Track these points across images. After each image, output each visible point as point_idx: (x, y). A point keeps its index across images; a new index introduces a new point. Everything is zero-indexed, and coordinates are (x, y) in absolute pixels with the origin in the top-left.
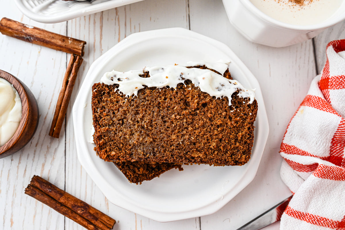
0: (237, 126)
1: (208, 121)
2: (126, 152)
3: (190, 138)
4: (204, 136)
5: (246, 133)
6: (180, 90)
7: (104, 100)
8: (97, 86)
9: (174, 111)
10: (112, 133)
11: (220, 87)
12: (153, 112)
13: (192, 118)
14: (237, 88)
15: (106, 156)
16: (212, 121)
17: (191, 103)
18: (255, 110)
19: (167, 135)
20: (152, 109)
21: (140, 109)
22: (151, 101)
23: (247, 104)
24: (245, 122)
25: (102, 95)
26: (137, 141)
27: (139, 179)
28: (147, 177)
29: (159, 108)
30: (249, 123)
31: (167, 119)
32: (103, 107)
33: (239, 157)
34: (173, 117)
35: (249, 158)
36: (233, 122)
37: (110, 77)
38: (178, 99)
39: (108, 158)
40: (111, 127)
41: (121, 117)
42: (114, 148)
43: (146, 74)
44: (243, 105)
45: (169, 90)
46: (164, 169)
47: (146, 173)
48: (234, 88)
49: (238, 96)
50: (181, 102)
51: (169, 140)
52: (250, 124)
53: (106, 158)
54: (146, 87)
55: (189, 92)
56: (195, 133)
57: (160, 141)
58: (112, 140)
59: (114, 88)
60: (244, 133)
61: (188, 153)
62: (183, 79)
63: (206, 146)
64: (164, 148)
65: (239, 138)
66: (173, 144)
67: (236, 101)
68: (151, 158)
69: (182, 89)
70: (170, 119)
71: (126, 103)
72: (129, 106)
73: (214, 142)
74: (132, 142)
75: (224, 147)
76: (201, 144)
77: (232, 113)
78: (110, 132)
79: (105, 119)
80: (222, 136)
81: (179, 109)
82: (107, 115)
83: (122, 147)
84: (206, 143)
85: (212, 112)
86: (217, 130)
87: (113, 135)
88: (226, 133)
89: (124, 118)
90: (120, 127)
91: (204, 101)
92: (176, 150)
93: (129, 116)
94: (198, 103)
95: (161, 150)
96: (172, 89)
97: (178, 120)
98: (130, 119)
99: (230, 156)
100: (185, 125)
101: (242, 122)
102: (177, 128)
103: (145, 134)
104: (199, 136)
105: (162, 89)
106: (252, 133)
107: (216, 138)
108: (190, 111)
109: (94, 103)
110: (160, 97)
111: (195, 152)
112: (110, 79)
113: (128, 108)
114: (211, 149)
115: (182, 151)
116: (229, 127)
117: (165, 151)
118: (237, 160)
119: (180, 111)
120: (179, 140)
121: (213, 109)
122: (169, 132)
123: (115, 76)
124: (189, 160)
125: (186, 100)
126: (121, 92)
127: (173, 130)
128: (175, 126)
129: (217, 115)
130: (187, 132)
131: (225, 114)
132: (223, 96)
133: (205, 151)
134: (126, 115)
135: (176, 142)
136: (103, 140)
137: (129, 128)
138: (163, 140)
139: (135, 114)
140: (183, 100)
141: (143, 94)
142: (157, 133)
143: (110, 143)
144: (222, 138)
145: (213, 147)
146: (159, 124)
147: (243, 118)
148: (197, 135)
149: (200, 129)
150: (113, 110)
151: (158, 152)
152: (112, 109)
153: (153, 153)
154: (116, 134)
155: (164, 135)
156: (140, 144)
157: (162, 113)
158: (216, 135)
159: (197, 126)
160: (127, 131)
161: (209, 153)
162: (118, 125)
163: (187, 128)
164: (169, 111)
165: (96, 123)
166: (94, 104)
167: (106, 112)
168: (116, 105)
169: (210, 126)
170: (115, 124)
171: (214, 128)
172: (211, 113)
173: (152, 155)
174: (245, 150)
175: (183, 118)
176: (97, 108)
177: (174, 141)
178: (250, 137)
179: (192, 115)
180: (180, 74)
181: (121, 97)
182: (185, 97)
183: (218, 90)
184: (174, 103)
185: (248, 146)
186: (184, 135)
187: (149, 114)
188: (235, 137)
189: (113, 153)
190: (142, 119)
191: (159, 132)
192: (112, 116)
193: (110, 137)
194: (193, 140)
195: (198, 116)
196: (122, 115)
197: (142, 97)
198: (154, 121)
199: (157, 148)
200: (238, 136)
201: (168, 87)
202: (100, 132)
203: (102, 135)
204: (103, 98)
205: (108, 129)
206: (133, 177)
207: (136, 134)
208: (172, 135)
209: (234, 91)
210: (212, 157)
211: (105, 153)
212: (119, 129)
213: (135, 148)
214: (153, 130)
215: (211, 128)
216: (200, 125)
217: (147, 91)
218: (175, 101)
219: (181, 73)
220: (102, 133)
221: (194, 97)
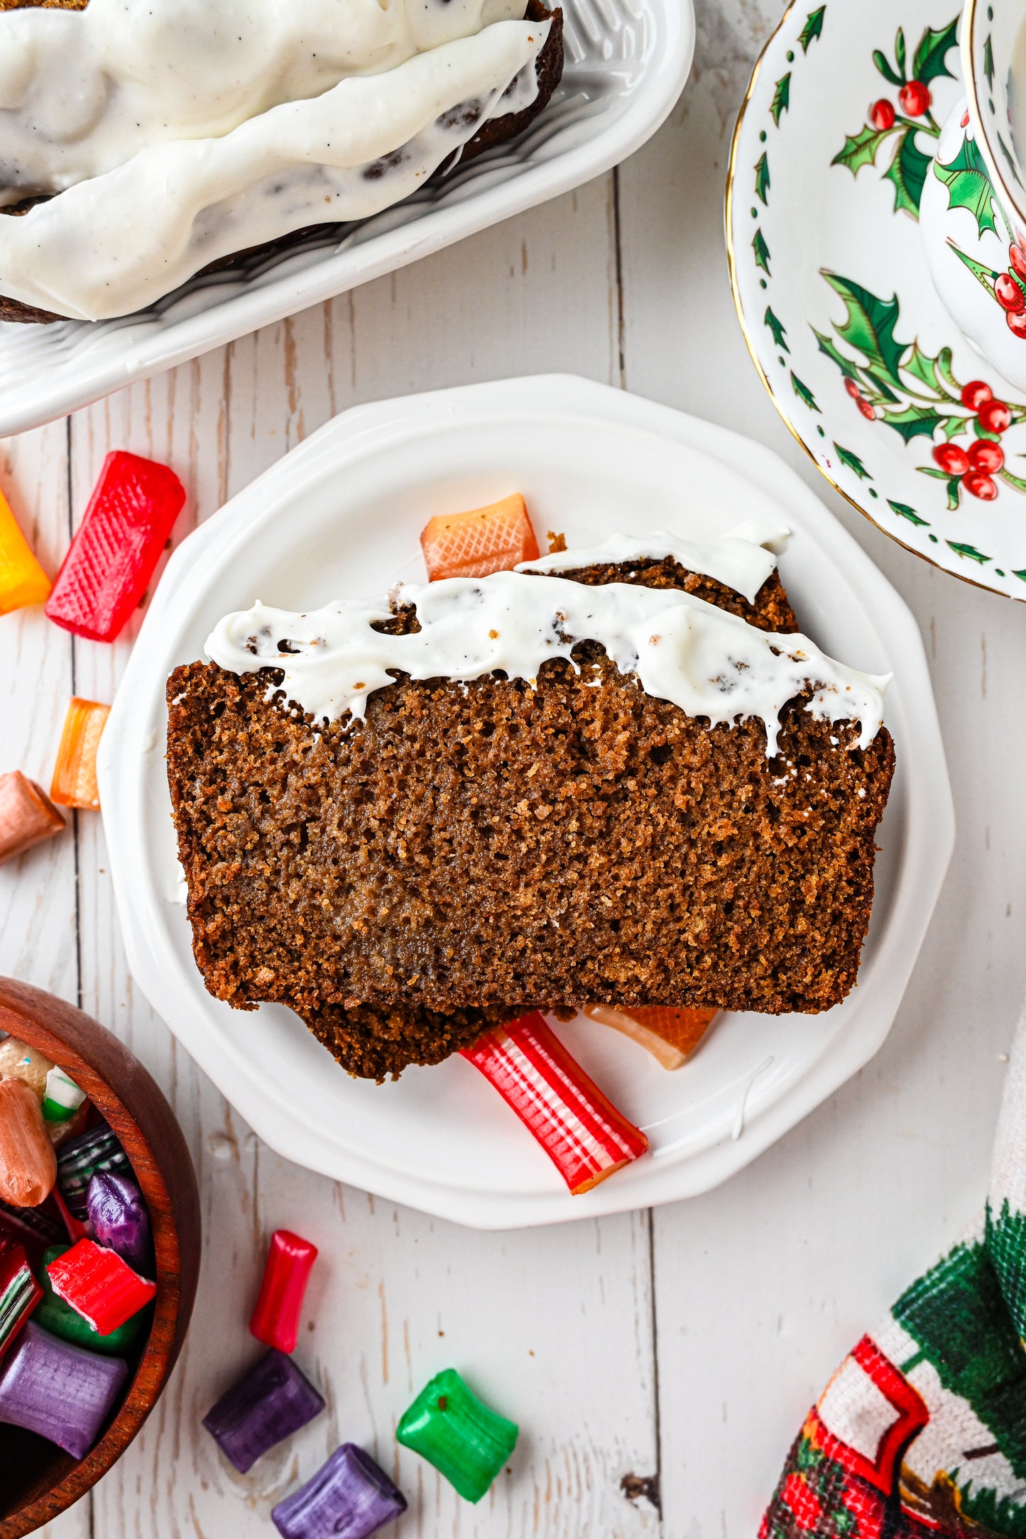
0: (801, 846)
1: (673, 823)
2: (319, 966)
3: (597, 901)
4: (655, 891)
5: (840, 876)
6: (552, 685)
7: (220, 738)
8: (186, 679)
9: (526, 783)
10: (256, 886)
11: (731, 672)
12: (436, 790)
13: (604, 812)
14: (806, 680)
15: (232, 989)
16: (693, 824)
17: (600, 748)
18: (882, 776)
19: (497, 891)
20: (430, 775)
21: (379, 776)
22: (427, 740)
23: (847, 748)
24: (837, 826)
25: (214, 718)
26: (366, 921)
27: (388, 1063)
28: (421, 1053)
29: (460, 770)
30: (854, 833)
31: (496, 819)
32: (218, 772)
33: (808, 979)
34: (519, 812)
35: (851, 980)
36: (783, 830)
37: (241, 638)
38: (546, 728)
39: (245, 996)
40: (252, 863)
41: (296, 814)
42: (268, 952)
43: (404, 616)
44: (831, 753)
45: (505, 689)
46: (494, 1019)
47: (417, 1036)
48: (792, 679)
49: (810, 714)
50: (557, 743)
51: (504, 912)
52: (857, 835)
53: (235, 995)
54: (401, 677)
55: (594, 699)
56: (616, 878)
57: (466, 916)
58: (261, 918)
59: (262, 686)
60: (829, 876)
61: (589, 965)
62: (565, 638)
63: (665, 936)
64: (485, 947)
65: (810, 900)
66: (521, 928)
67: (800, 735)
68: (430, 992)
69: (563, 682)
70: (508, 819)
71: (319, 752)
72: (332, 764)
73: (700, 914)
74: (343, 923)
75: (741, 939)
76: (644, 927)
77: (779, 788)
78: (248, 885)
79: (224, 827)
80: (736, 889)
81: (546, 776)
82: (236, 809)
83: (304, 945)
84: (664, 922)
85: (693, 785)
86: (714, 864)
87: (262, 896)
88: (752, 876)
89: (308, 820)
90: (294, 857)
91: (658, 739)
92: (535, 951)
93: (330, 808)
94: (632, 747)
95: (469, 954)
96: (520, 685)
97: (543, 822)
98: (336, 821)
99: (769, 976)
100: (573, 844)
101: (823, 828)
102: (538, 856)
103: (400, 889)
104: (634, 889)
105: (473, 684)
106: (864, 877)
107: (709, 898)
108: (596, 783)
109: (176, 758)
110: (467, 722)
111: (616, 959)
112: (242, 648)
113: (324, 775)
114: (687, 946)
115: (563, 956)
116: (766, 850)
117: (486, 960)
118: (799, 989)
119: (552, 781)
120: (548, 910)
121: (698, 770)
122: (506, 876)
123: (266, 631)
124: (590, 992)
125: (578, 734)
126: (293, 704)
127: (524, 866)
128: (530, 851)
129: (716, 799)
130: (582, 876)
131: (747, 793)
132: (742, 715)
133: (659, 955)
134: (318, 803)
135: (535, 920)
136: (218, 918)
137: (329, 861)
138: (477, 911)
139: (358, 801)
140: (565, 732)
141: (390, 712)
142: (453, 880)
143: (252, 930)
144: (733, 900)
145: (697, 937)
146: (460, 844)
147: (830, 810)
148: (625, 887)
149: (641, 863)
150: (261, 785)
151: (457, 965)
152: (257, 778)
153: (434, 968)
154: (276, 889)
155: (483, 889)
156: (379, 933)
157: (472, 796)
158: (710, 885)
159: (625, 846)
160: (324, 875)
161: (677, 964)
162: (285, 851)
163: (582, 858)
164: (507, 785)
165: (190, 843)
166: (175, 763)
167: (228, 796)
168: (273, 761)
169: (684, 849)
170: (269, 845)
171: (699, 857)
172: (688, 790)
173: (433, 977)
174: (834, 952)
175: (567, 812)
176: (192, 778)
177: (527, 917)
178: (857, 893)
179: (605, 798)
180: (551, 617)
181: (293, 727)
182: (574, 717)
183: (721, 686)
184: (528, 747)
185: (849, 932)
186: (568, 889)
187: (419, 800)
188: (793, 895)
189: (265, 974)
190: (387, 821)
191: (461, 875)
192: (257, 812)
193: (249, 904)
194: (608, 909)
195: (634, 802)
196: (298, 808)
197: (387, 722)
198: (440, 830)
199: (456, 947)
200: (803, 889)
201: (500, 674)
202: (208, 886)
203: (215, 897)
204: (218, 730)
205: (240, 870)
206: (360, 1053)
207: (364, 888)
208: (516, 887)
209: (790, 690)
210: (689, 980)
211: (232, 977)
212: (287, 866)
213: (358, 950)
214: (434, 867)
215: (686, 855)
216: (638, 843)
217: (409, 698)
218: (533, 740)
219: (559, 614)
220: (214, 887)
221: (616, 717)
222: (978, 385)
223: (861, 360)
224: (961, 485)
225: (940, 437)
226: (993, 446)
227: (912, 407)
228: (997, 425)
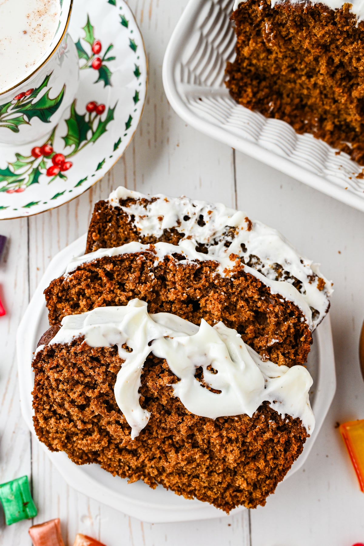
222: (33, 150)
223: (5, 183)
224: (62, 173)
225: (44, 171)
226: (57, 155)
227: (29, 175)
228: (50, 151)
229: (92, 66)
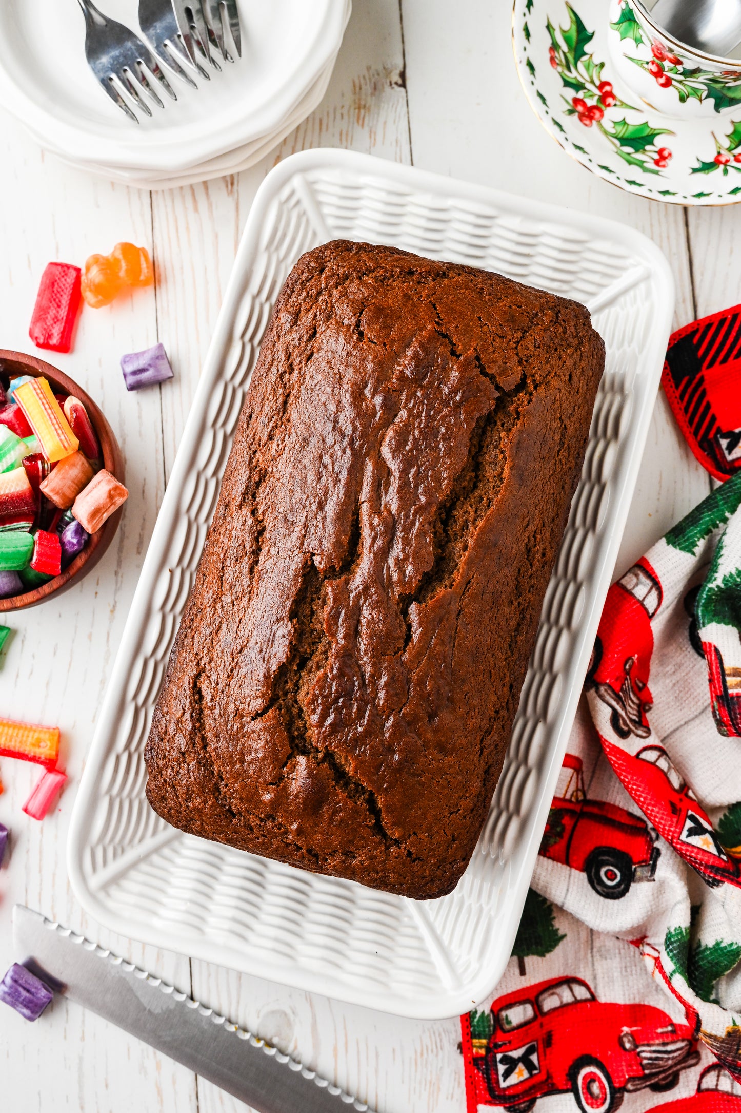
222: (608, 84)
223: (564, 47)
224: (576, 113)
225: (580, 95)
226: (601, 111)
227: (576, 78)
228: (607, 103)
229: (719, 154)
